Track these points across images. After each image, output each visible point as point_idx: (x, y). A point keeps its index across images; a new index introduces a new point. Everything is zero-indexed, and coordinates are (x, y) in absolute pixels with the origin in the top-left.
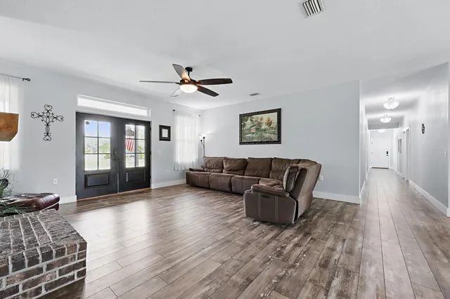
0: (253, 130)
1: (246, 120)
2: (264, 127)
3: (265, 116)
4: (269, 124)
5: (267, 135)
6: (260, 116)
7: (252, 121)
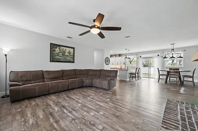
0: (60, 54)
1: (56, 48)
2: (67, 54)
3: (68, 49)
4: (69, 53)
5: (68, 58)
6: (65, 48)
7: (60, 49)
